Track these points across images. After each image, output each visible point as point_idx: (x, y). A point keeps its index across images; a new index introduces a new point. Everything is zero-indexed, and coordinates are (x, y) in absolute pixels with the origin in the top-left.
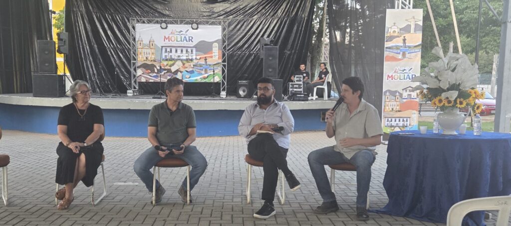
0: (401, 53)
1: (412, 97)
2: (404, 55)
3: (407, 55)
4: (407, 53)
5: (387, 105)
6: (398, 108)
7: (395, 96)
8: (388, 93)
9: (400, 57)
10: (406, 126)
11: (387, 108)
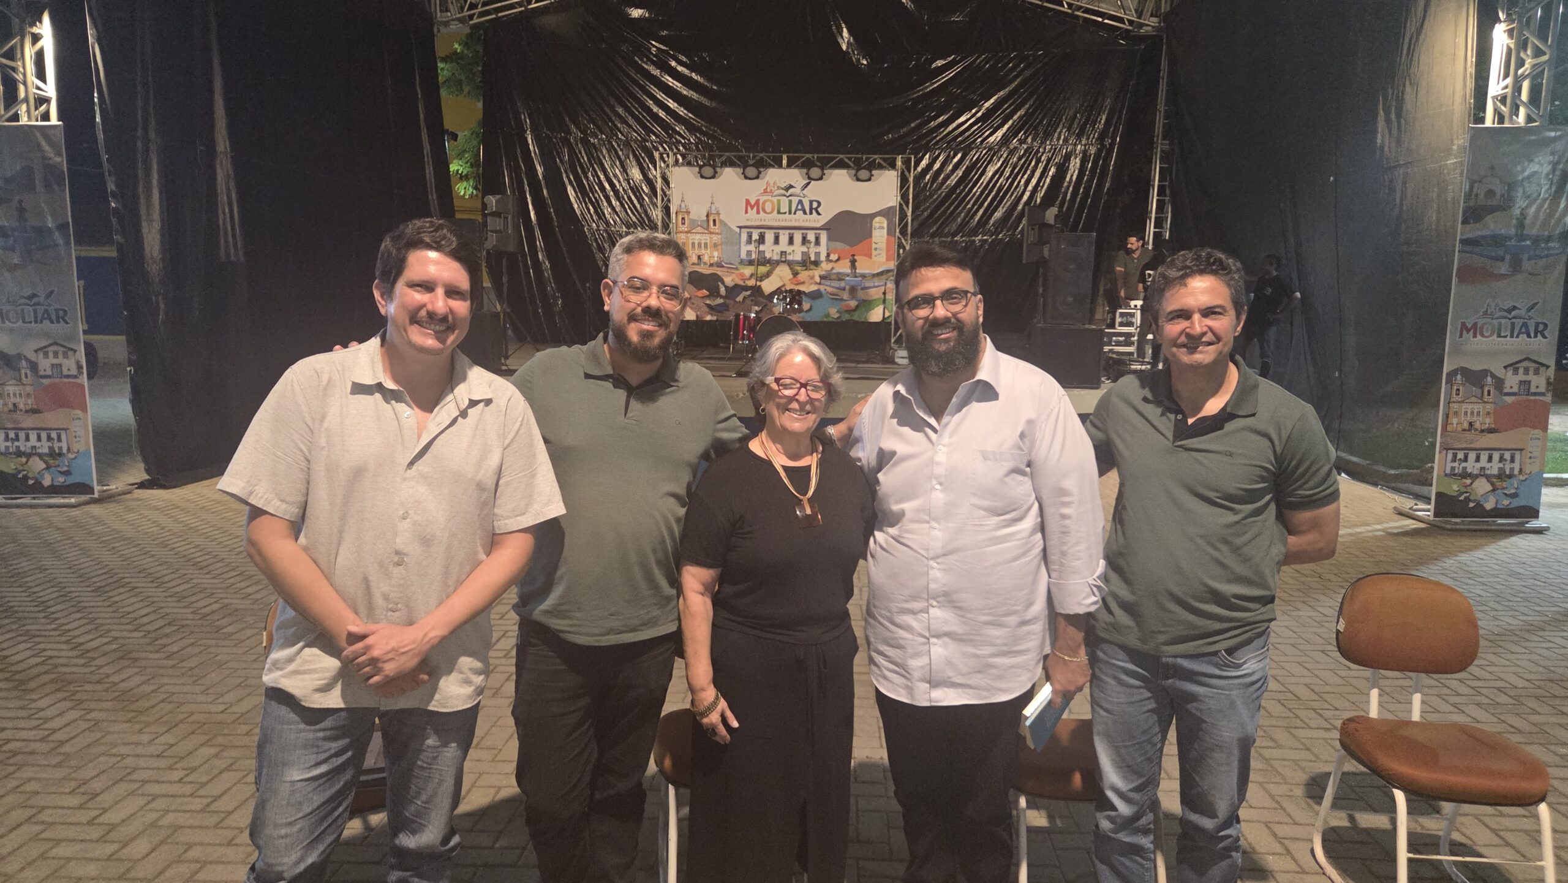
0: (1508, 257)
1: (1533, 390)
2: (1516, 265)
3: (1527, 265)
4: (1525, 257)
5: (1456, 413)
6: (1488, 421)
7: (1482, 387)
8: (1459, 377)
9: (1504, 268)
10: (1510, 476)
11: (1455, 421)
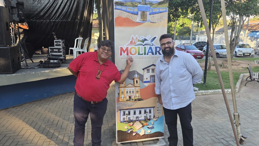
0: (140, 13)
2: (144, 16)
3: (149, 17)
4: (148, 13)
5: (122, 93)
6: (137, 95)
7: (133, 79)
9: (138, 19)
10: (149, 120)
11: (123, 96)
